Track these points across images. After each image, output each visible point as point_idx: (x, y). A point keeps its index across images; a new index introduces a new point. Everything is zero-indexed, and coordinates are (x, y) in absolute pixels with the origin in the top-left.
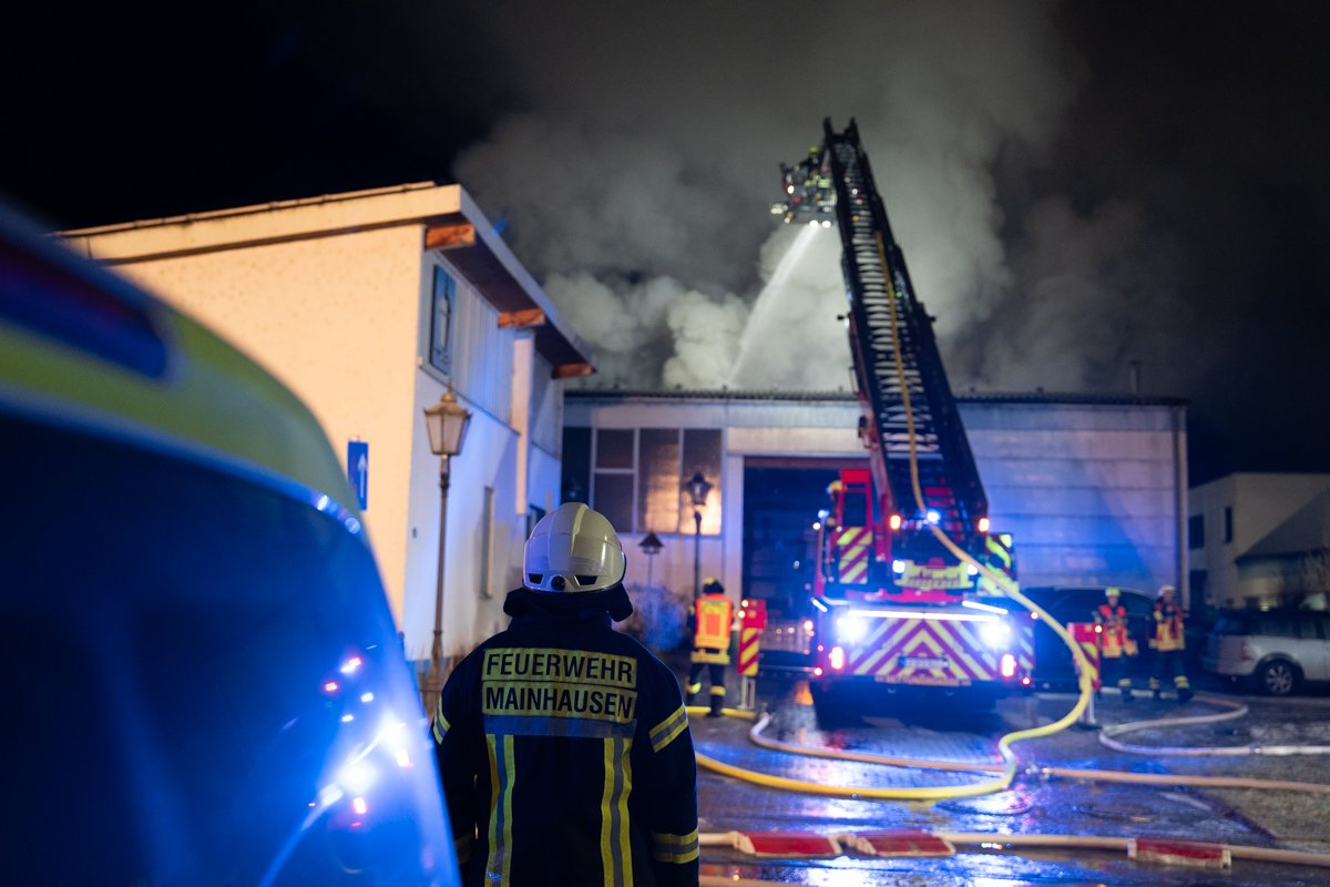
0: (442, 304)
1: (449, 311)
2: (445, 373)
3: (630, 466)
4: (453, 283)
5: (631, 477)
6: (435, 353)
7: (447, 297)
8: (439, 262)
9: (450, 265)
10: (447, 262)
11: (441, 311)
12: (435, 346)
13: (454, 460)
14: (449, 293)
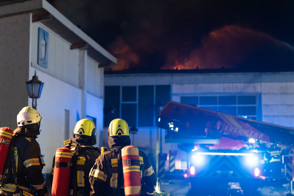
0: (43, 42)
1: (46, 45)
2: (45, 68)
3: (135, 100)
4: (48, 34)
5: (136, 105)
6: (40, 61)
7: (45, 39)
8: (40, 26)
9: (46, 27)
10: (44, 26)
11: (42, 45)
12: (40, 57)
13: (38, 100)
14: (46, 38)
